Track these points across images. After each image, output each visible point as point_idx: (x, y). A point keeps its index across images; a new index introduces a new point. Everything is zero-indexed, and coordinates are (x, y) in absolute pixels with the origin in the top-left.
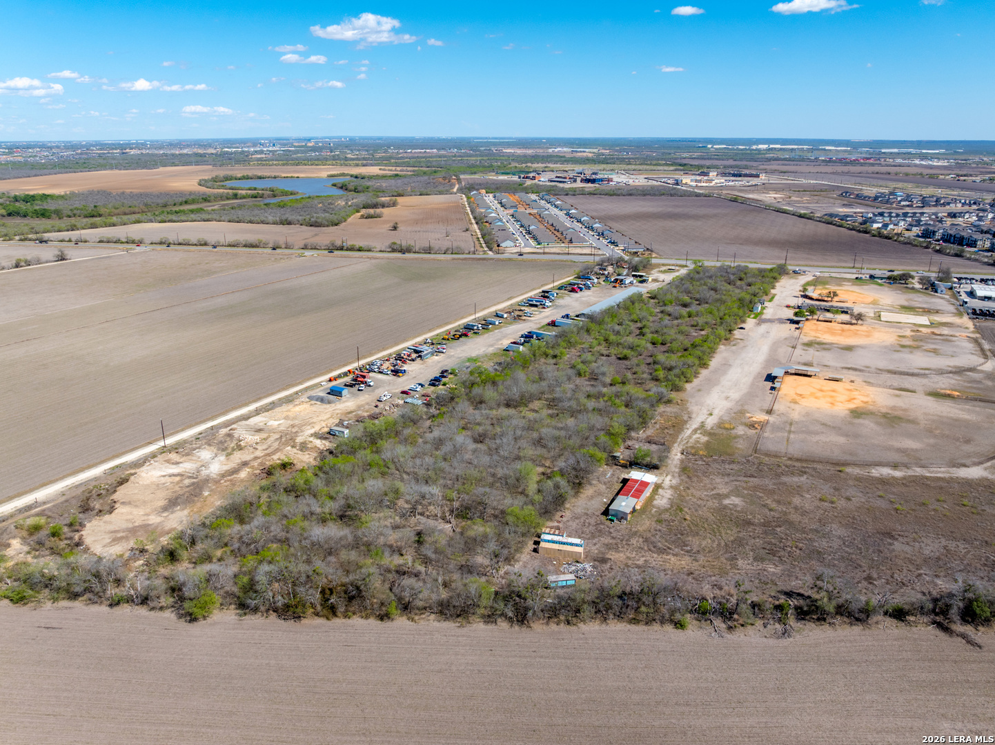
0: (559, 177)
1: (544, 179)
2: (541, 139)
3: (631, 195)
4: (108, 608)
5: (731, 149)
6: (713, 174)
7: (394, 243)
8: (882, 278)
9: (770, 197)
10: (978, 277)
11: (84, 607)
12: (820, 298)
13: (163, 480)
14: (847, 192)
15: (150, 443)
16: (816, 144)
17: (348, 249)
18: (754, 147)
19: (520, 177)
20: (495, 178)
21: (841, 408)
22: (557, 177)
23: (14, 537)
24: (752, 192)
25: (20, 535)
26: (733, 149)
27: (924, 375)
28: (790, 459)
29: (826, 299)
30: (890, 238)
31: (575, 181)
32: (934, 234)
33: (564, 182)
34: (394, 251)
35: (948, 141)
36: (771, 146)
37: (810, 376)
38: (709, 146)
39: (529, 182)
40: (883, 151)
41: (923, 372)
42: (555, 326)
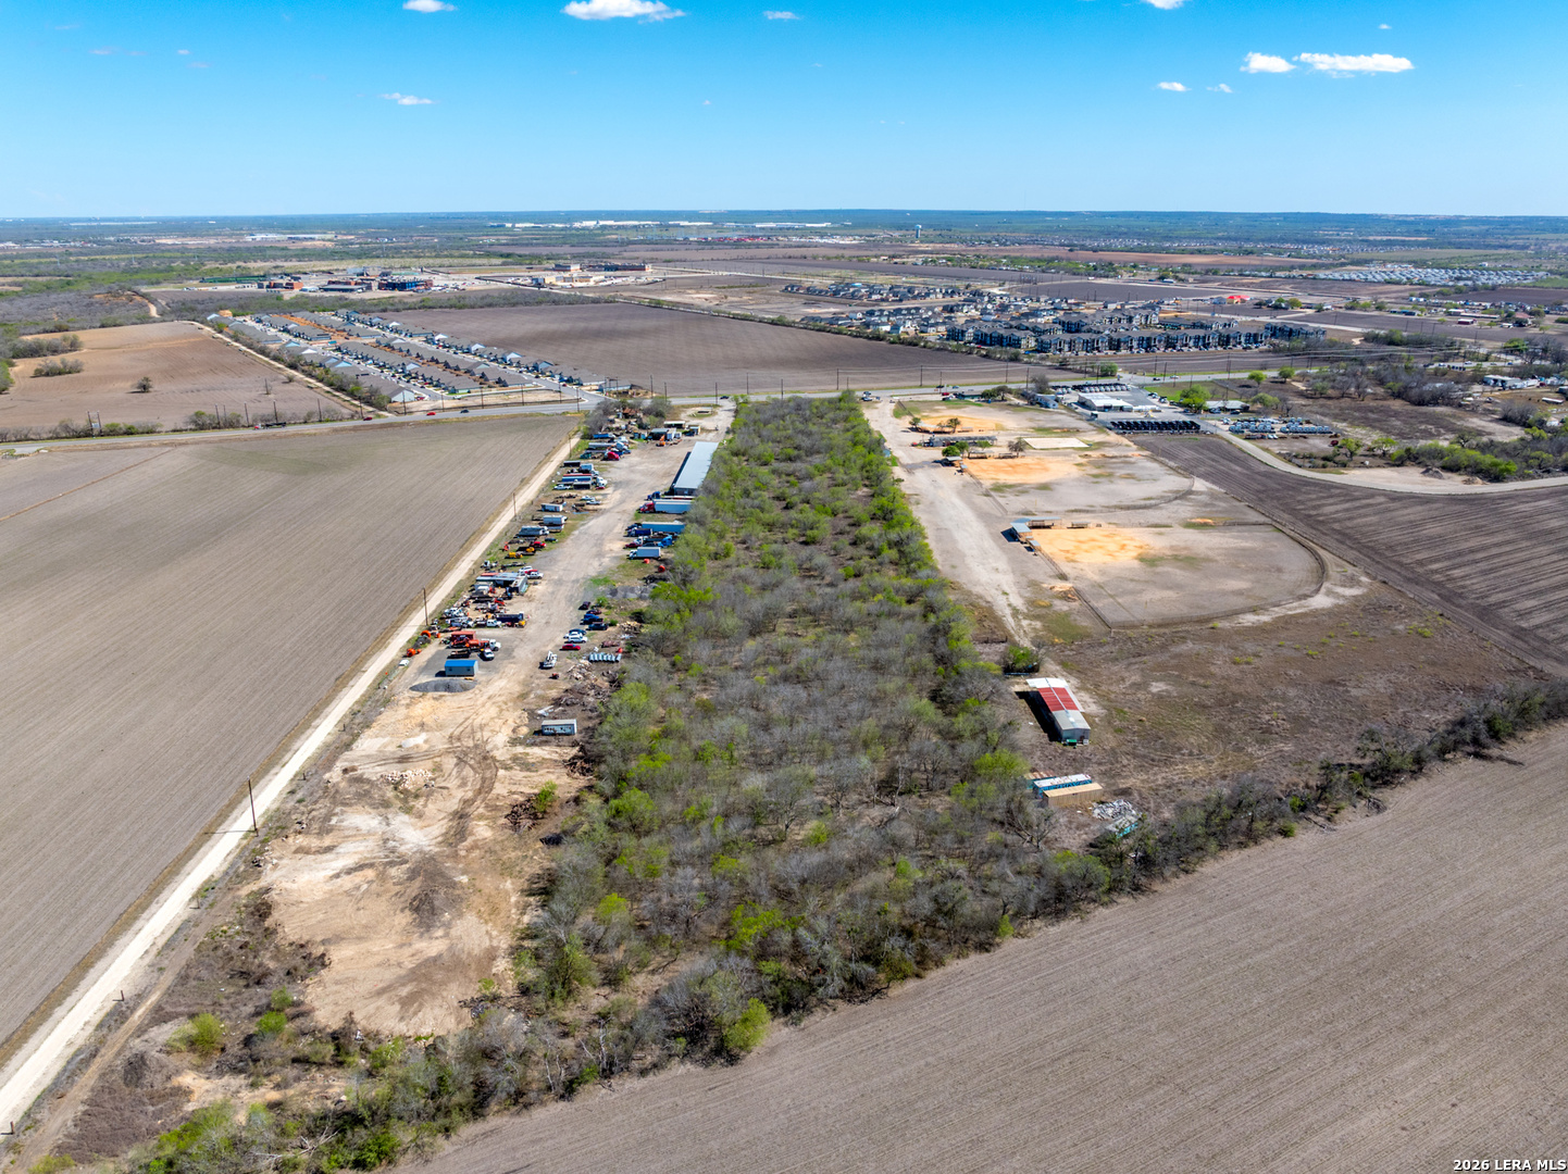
0: (334, 283)
1: (311, 285)
2: (205, 219)
3: (490, 305)
4: (562, 1104)
5: (544, 229)
6: (575, 268)
7: (198, 415)
8: (973, 397)
9: (700, 298)
10: (1070, 384)
11: (517, 1120)
12: (940, 430)
13: (347, 882)
14: (793, 287)
15: (208, 834)
16: (664, 218)
17: (101, 434)
18: (577, 225)
19: (261, 286)
20: (210, 289)
21: (1127, 560)
22: (330, 283)
23: (178, 1072)
24: (663, 291)
25: (186, 1063)
26: (546, 229)
27: (1154, 507)
28: (1151, 626)
29: (947, 430)
30: (916, 345)
31: (369, 288)
32: (963, 336)
33: (352, 290)
34: (201, 427)
35: (822, 211)
36: (602, 223)
37: (1049, 527)
38: (509, 225)
39: (288, 295)
40: (758, 226)
41: (1148, 502)
42: (655, 512)
